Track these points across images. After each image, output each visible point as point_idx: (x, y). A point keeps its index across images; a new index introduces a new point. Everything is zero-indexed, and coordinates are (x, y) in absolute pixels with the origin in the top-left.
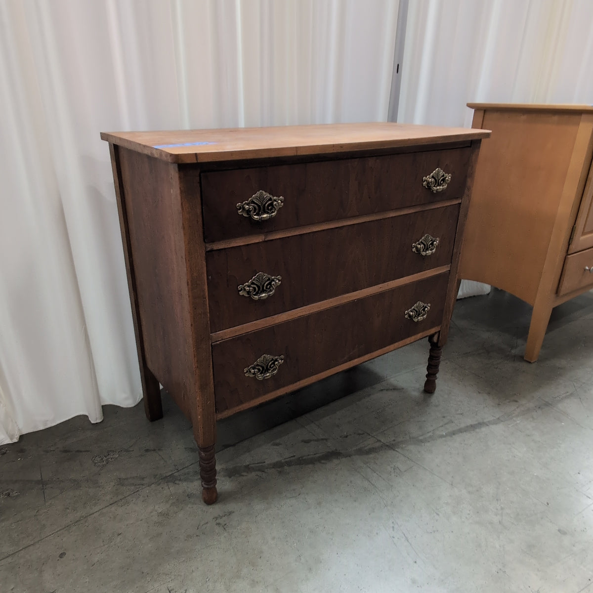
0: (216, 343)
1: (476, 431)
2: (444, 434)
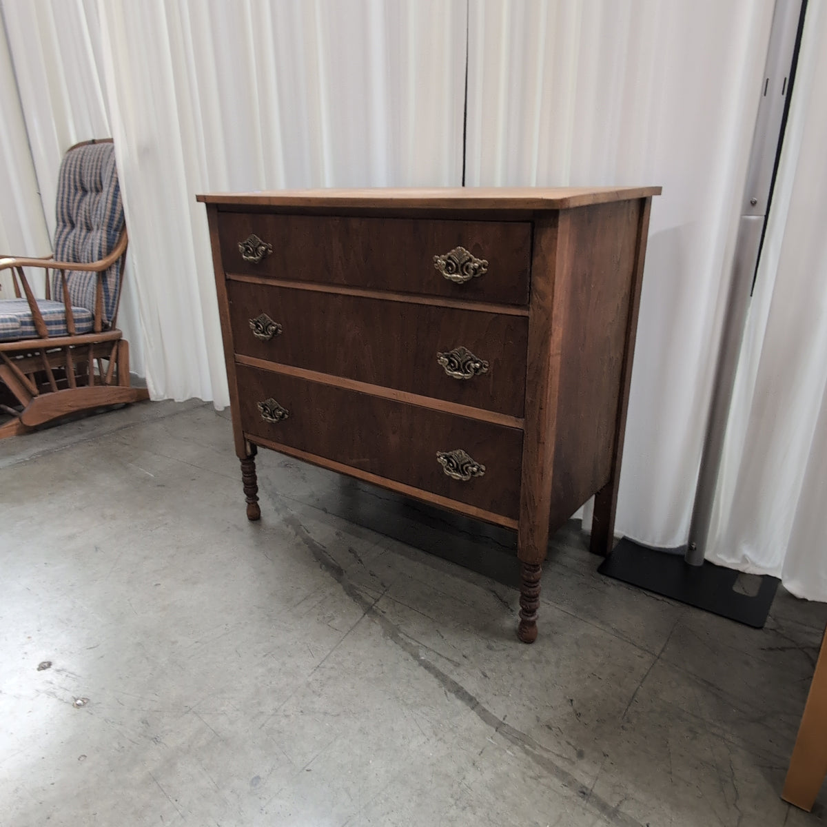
1: (448, 693)
2: (423, 658)
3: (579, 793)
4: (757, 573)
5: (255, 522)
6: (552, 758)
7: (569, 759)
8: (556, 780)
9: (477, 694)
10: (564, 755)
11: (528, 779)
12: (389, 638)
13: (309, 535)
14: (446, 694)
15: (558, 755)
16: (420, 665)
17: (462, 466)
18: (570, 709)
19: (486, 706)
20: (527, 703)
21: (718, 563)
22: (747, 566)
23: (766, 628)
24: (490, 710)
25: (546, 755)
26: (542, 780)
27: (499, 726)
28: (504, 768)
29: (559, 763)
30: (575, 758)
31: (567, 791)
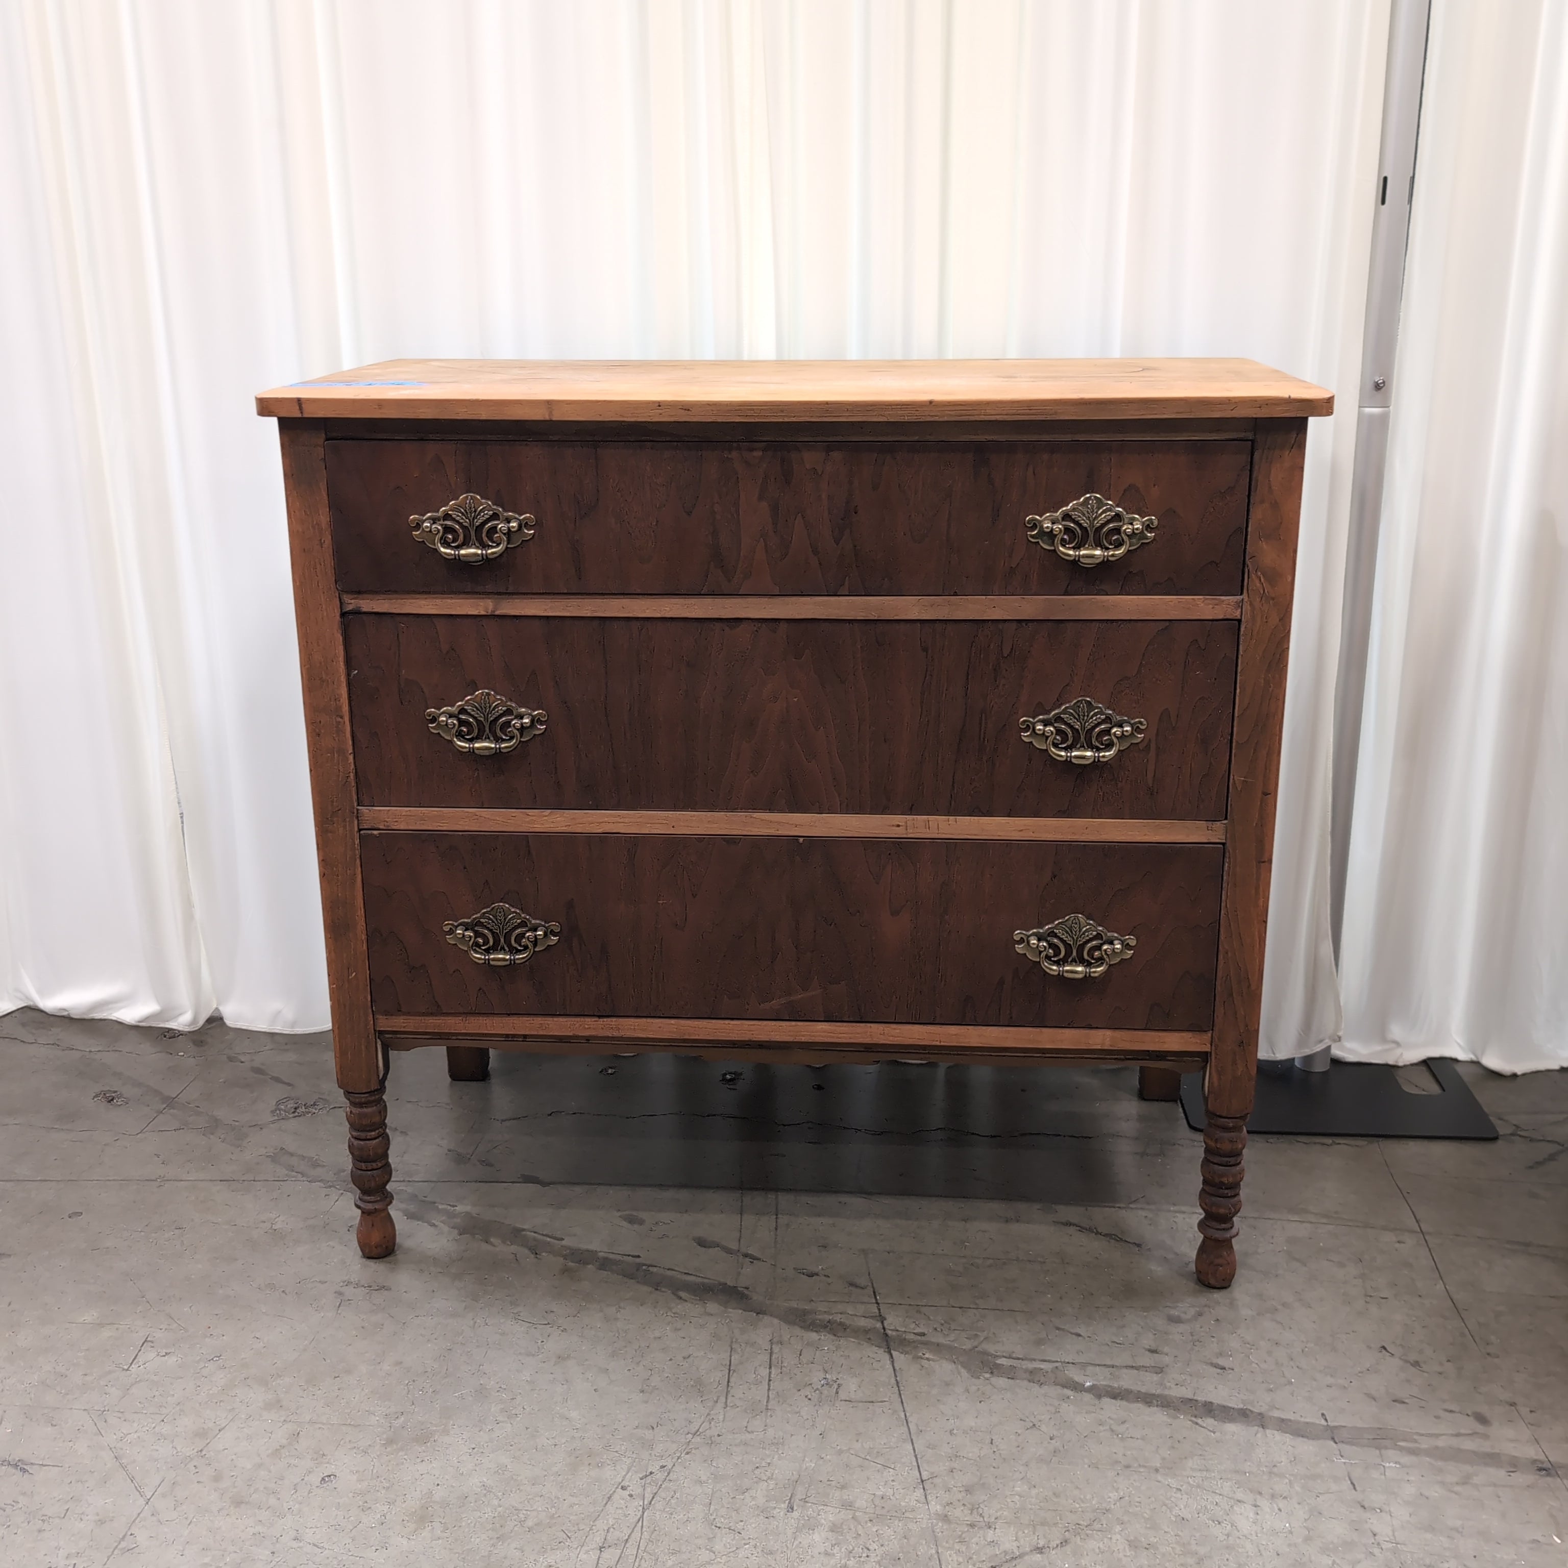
0: (369, 832)
1: (1199, 1421)
2: (1088, 1384)
3: (1538, 1472)
4: (1415, 1061)
5: (385, 1259)
6: (1454, 1442)
7: (1474, 1434)
8: (1492, 1470)
9: (1243, 1401)
10: (1463, 1431)
11: (1458, 1488)
12: (987, 1375)
13: (564, 1243)
14: (1197, 1424)
15: (1452, 1435)
16: (1099, 1397)
17: (1081, 948)
18: (1396, 1362)
19: (1276, 1414)
20: (1330, 1380)
21: (1351, 1058)
22: (1398, 1051)
23: (1504, 1135)
24: (1291, 1417)
25: (1441, 1443)
26: (1476, 1480)
27: (1332, 1434)
28: (1409, 1491)
29: (1469, 1445)
30: (1480, 1428)
31: (1520, 1478)
